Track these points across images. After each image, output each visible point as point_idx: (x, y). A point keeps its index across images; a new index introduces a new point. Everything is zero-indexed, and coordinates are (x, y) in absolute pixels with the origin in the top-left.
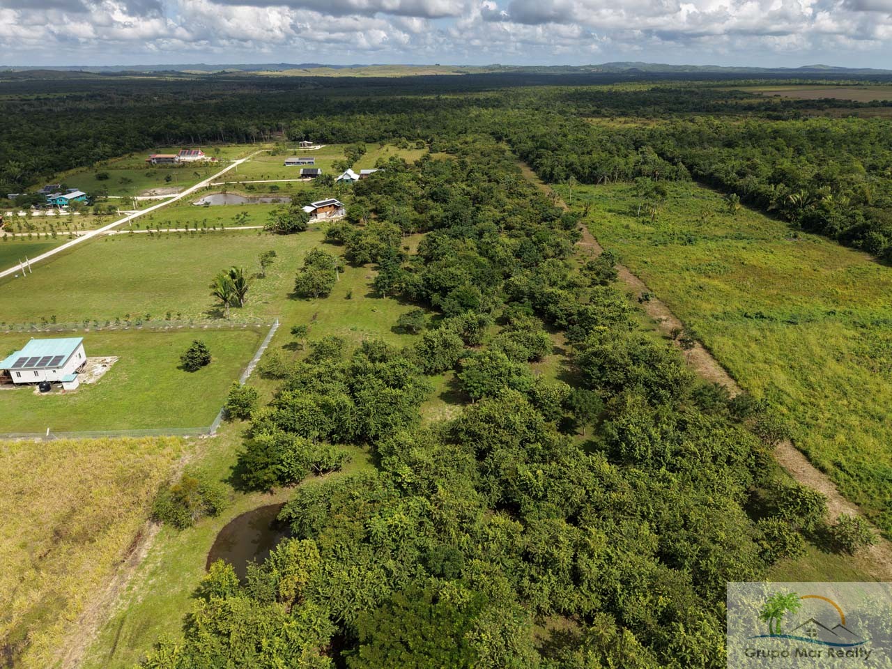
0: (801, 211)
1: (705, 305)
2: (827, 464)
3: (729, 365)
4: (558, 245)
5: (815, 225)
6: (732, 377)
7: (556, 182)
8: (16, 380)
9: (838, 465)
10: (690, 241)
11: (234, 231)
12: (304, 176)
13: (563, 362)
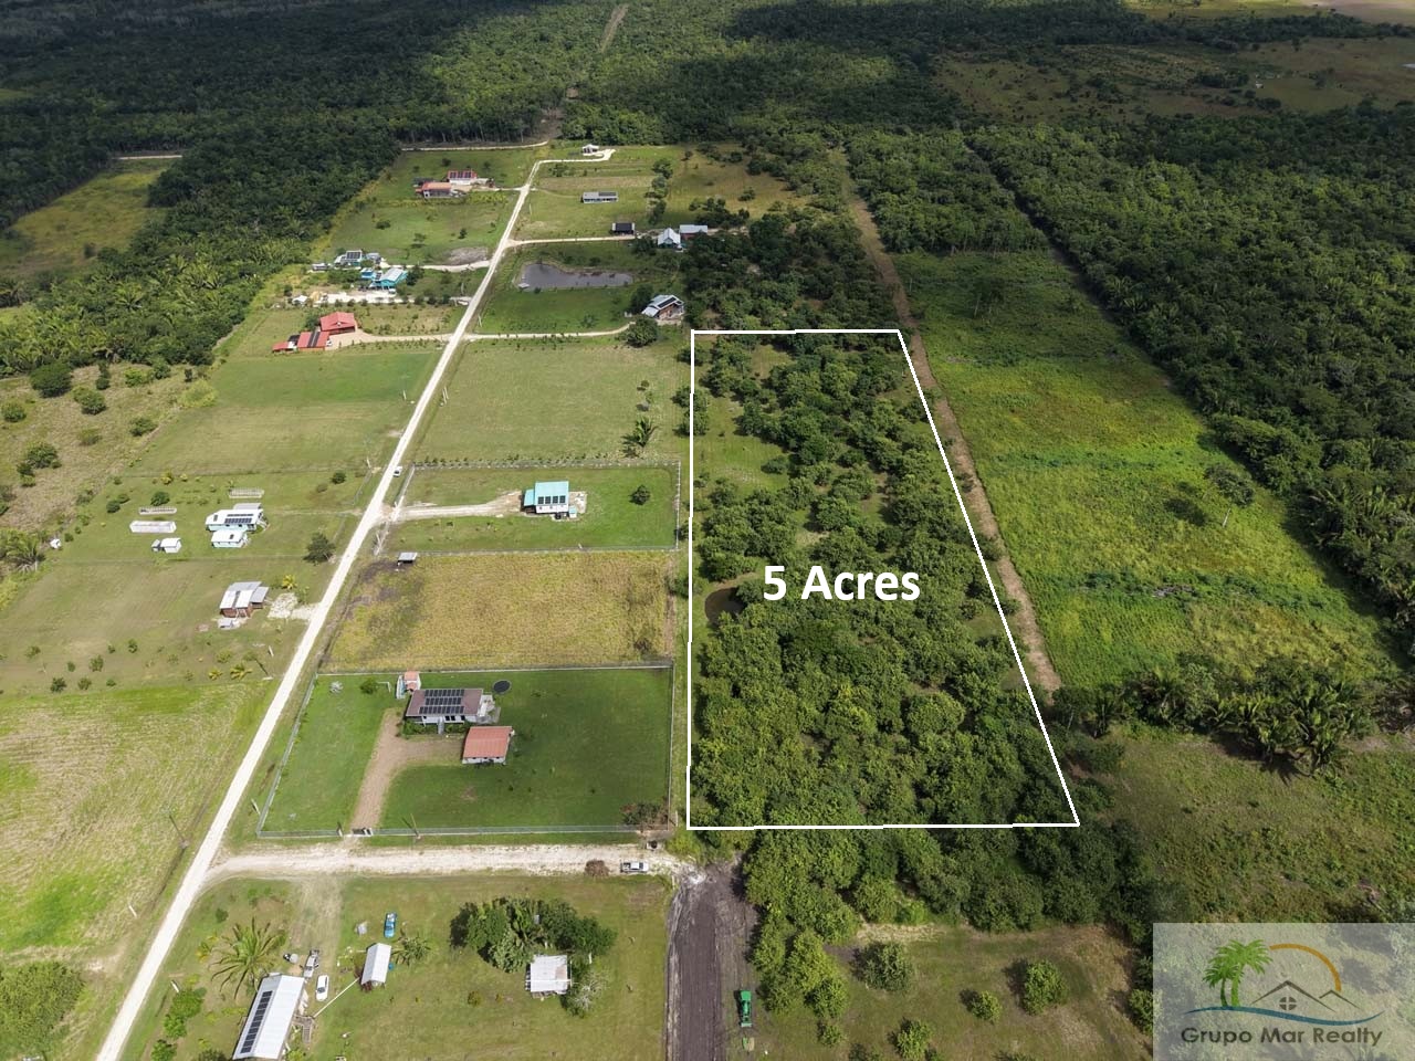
0: (1133, 316)
1: (997, 446)
2: (1023, 571)
3: (994, 503)
4: (889, 378)
5: (1137, 337)
6: (993, 512)
7: (899, 251)
8: (538, 511)
9: (1029, 572)
10: (1011, 362)
11: (589, 340)
12: (617, 232)
13: (883, 499)
